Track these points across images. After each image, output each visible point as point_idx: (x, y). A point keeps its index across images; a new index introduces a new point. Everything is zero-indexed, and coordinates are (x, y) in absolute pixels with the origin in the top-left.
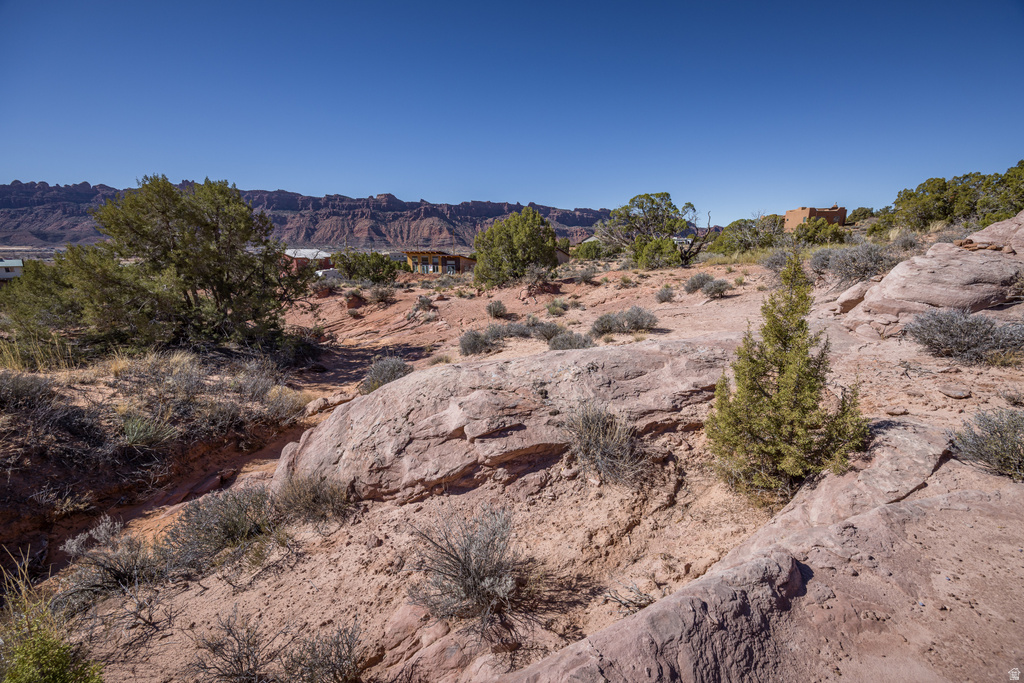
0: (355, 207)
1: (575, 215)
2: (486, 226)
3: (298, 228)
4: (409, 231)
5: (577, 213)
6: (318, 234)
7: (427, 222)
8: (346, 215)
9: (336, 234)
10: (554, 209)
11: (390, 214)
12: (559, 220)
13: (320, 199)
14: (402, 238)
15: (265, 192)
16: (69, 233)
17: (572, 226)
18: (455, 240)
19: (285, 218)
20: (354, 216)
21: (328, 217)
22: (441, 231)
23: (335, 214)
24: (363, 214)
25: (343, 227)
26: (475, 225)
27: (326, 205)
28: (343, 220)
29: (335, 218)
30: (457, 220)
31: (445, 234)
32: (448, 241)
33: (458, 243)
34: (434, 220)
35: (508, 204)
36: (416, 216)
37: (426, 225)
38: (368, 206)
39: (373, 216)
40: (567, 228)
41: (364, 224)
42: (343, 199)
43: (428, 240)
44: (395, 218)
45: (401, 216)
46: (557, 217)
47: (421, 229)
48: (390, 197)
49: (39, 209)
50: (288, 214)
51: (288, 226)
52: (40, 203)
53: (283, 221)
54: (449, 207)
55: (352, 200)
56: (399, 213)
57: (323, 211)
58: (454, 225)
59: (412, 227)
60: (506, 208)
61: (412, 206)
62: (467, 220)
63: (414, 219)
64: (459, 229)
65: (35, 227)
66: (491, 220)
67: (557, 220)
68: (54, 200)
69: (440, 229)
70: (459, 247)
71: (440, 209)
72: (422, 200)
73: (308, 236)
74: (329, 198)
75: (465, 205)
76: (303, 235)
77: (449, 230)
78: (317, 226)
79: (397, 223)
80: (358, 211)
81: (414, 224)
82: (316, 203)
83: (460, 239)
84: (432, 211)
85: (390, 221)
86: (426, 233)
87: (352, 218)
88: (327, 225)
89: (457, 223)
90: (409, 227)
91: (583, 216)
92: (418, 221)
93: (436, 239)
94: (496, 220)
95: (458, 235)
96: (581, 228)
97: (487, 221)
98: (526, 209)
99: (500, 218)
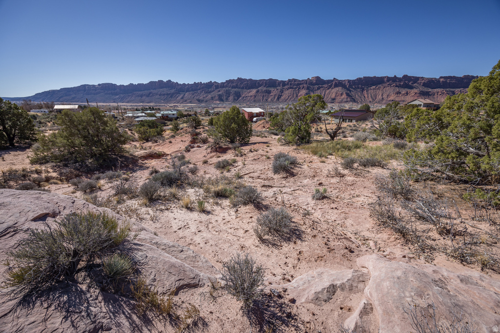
0: (301, 84)
1: (439, 81)
2: (370, 91)
3: (275, 95)
4: (325, 95)
5: (442, 80)
6: (282, 98)
7: (335, 90)
8: (296, 88)
9: (290, 97)
10: (422, 78)
11: (317, 86)
12: (425, 85)
13: (286, 81)
15: (265, 80)
16: (205, 100)
17: (435, 89)
18: (349, 99)
19: (271, 91)
20: (299, 88)
21: (288, 90)
22: (342, 94)
23: (291, 88)
24: (303, 87)
25: (294, 94)
26: (363, 90)
27: (288, 84)
28: (294, 91)
29: (291, 90)
30: (353, 88)
31: (344, 96)
32: (345, 100)
33: (351, 101)
34: (339, 89)
35: (388, 77)
36: (330, 87)
37: (333, 92)
38: (306, 83)
39: (308, 88)
40: (430, 90)
41: (303, 92)
42: (295, 80)
43: (334, 99)
44: (318, 89)
45: (322, 87)
46: (424, 83)
47: (331, 94)
48: (318, 78)
49: (199, 91)
50: (272, 89)
51: (271, 94)
52: (200, 89)
53: (269, 92)
54: (349, 81)
55: (299, 81)
56: (321, 86)
57: (286, 87)
58: (350, 91)
59: (326, 93)
60: (386, 79)
61: (328, 82)
62: (358, 88)
63: (328, 89)
64: (352, 93)
65: (197, 98)
66: (374, 87)
67: (423, 85)
68: (203, 88)
69: (342, 93)
71: (344, 82)
72: (334, 78)
73: (278, 99)
74: (289, 80)
75: (359, 80)
76: (276, 98)
77: (348, 95)
78: (283, 94)
79: (319, 91)
80: (301, 86)
81: (328, 91)
82: (283, 83)
83: (352, 99)
84: (338, 83)
85: (316, 90)
86: (333, 96)
87: (298, 90)
88: (287, 93)
89: (352, 90)
90: (325, 93)
91: (446, 82)
92: (330, 89)
93: (339, 99)
94: (377, 87)
95: (351, 96)
96: (442, 89)
97: (371, 88)
98: (400, 80)
99: (380, 86)
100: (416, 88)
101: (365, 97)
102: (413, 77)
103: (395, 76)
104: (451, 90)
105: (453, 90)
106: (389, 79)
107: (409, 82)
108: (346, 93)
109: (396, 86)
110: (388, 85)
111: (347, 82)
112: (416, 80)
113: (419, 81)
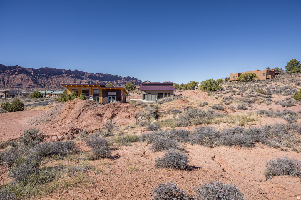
1: (96, 76)
2: (53, 79)
4: (8, 81)
5: (97, 75)
7: (20, 76)
10: (87, 73)
12: (89, 77)
14: (4, 84)
17: (95, 80)
18: (36, 85)
22: (28, 80)
26: (47, 78)
30: (38, 76)
31: (31, 82)
32: (33, 85)
33: (38, 87)
34: (25, 75)
35: (65, 70)
36: (13, 73)
37: (19, 78)
40: (93, 81)
43: (20, 84)
45: (3, 72)
46: (88, 76)
47: (16, 79)
54: (33, 70)
56: (2, 71)
58: (36, 78)
60: (64, 71)
61: (10, 68)
62: (43, 76)
63: (12, 74)
64: (39, 80)
66: (56, 76)
67: (88, 78)
70: (39, 88)
71: (27, 70)
72: (17, 66)
75: (42, 69)
77: (34, 81)
81: (11, 77)
83: (39, 84)
84: (22, 71)
86: (19, 81)
89: (37, 77)
90: (8, 78)
91: (99, 76)
92: (14, 75)
93: (25, 84)
94: (59, 77)
95: (38, 83)
96: (99, 81)
97: (54, 77)
98: (74, 73)
99: (61, 75)
100: (85, 80)
101: (50, 83)
102: (81, 72)
103: (70, 70)
104: (103, 81)
105: (104, 81)
106: (66, 72)
107: (80, 75)
108: (32, 80)
109: (72, 77)
110: (66, 75)
111: (31, 70)
112: (83, 74)
113: (85, 75)
